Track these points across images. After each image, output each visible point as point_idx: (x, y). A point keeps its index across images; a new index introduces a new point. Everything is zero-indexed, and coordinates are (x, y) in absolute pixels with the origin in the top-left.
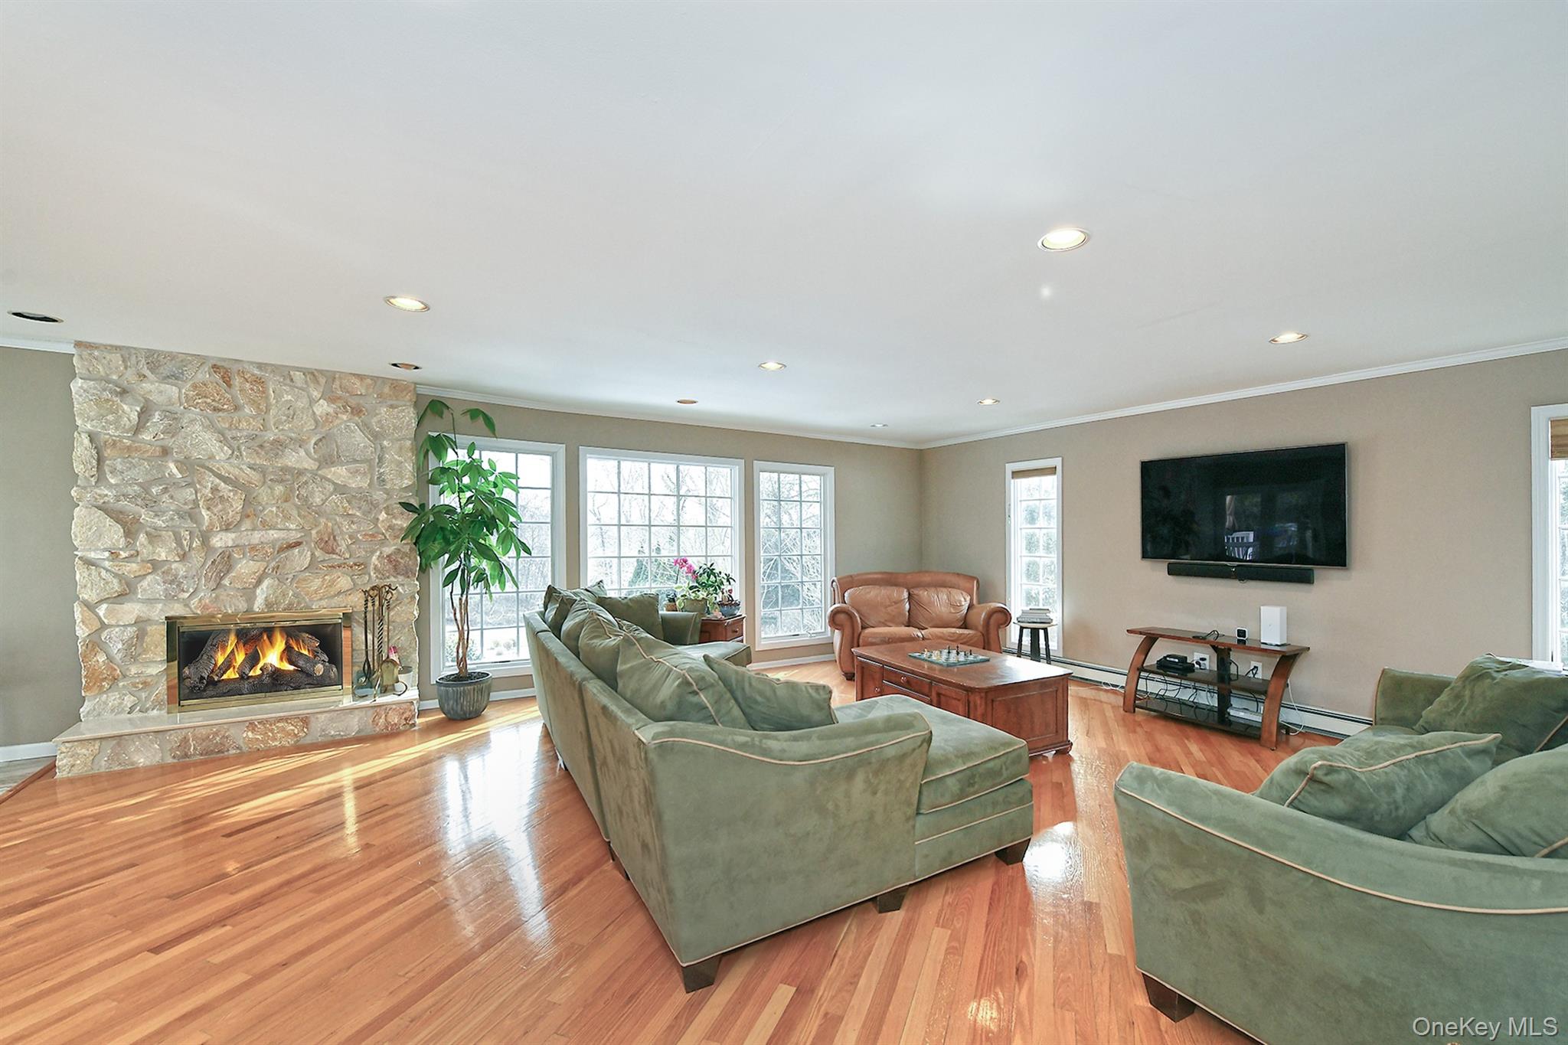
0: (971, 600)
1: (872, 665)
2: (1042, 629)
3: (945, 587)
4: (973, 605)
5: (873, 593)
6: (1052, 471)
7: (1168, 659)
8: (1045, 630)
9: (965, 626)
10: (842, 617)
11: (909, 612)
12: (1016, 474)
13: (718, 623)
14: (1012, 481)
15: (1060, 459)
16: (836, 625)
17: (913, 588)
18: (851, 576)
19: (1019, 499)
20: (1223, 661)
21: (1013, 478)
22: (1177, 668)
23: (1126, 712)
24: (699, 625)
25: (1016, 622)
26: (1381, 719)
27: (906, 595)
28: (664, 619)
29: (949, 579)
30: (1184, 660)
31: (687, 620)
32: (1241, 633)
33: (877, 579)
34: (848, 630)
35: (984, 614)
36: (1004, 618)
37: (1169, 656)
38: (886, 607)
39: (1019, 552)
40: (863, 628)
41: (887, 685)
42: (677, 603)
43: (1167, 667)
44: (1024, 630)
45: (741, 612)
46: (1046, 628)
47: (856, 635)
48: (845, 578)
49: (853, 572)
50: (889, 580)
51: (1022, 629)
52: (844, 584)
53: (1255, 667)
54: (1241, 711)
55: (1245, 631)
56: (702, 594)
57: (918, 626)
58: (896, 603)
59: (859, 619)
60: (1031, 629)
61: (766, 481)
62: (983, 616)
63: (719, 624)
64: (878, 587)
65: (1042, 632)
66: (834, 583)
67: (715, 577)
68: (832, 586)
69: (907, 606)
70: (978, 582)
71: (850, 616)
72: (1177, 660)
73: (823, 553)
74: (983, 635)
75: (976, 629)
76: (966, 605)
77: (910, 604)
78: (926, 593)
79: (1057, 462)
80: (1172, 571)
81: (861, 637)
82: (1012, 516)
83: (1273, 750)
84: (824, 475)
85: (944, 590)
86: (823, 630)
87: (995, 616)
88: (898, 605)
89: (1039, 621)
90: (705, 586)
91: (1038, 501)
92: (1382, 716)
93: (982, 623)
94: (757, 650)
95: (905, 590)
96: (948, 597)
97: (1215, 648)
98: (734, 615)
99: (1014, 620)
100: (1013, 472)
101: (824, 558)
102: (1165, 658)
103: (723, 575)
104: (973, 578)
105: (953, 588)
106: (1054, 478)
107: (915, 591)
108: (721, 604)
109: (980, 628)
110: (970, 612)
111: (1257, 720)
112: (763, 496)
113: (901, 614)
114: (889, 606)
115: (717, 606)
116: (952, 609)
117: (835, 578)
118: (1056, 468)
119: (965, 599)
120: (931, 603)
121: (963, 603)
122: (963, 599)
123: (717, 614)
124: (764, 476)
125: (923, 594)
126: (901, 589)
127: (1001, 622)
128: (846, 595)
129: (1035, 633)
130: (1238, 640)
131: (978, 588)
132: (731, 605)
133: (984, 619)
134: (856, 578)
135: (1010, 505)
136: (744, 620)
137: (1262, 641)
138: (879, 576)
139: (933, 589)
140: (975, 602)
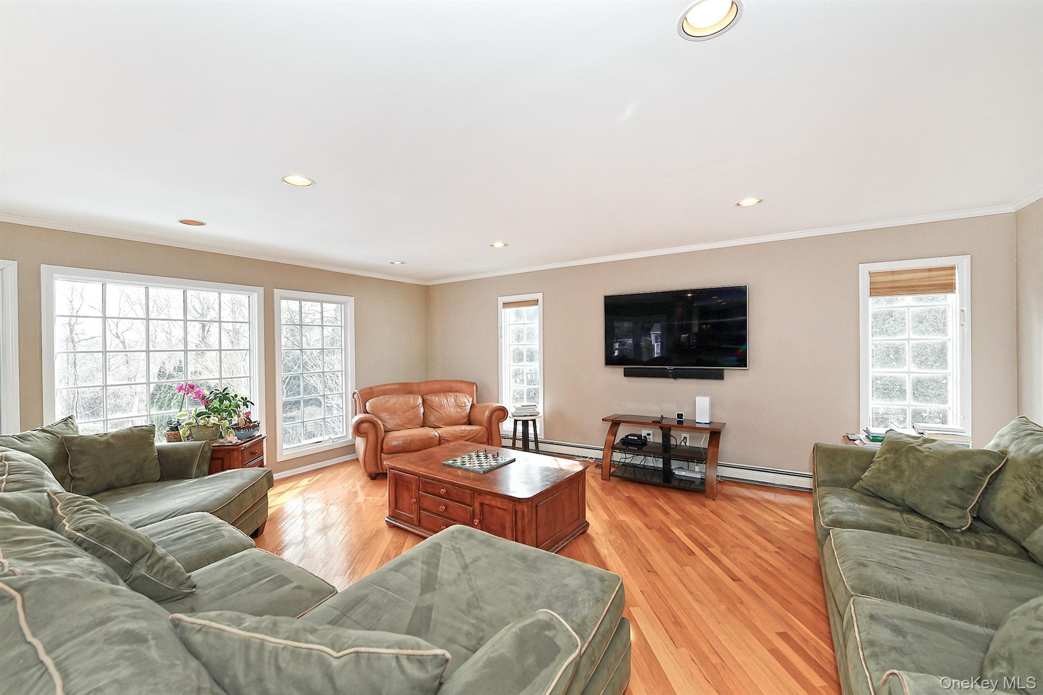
0: (473, 401)
1: (408, 477)
2: (531, 420)
3: (452, 392)
4: (474, 404)
5: (392, 401)
6: (536, 302)
7: (629, 437)
8: (534, 421)
9: (470, 423)
10: (365, 426)
11: (423, 414)
12: (506, 305)
13: (231, 450)
14: (503, 310)
15: (542, 294)
16: (361, 434)
17: (426, 394)
18: (371, 388)
19: (508, 323)
20: (666, 436)
21: (503, 307)
22: (635, 444)
23: (603, 480)
24: (209, 454)
25: (511, 416)
26: (822, 481)
27: (420, 401)
28: (161, 452)
29: (454, 385)
30: (639, 437)
31: (192, 451)
32: (680, 416)
33: (394, 389)
34: (371, 437)
35: (487, 412)
36: (503, 413)
37: (630, 435)
38: (405, 412)
39: (508, 363)
40: (386, 432)
41: (424, 496)
42: (181, 432)
43: (628, 444)
44: (518, 422)
45: (262, 431)
46: (535, 420)
47: (380, 441)
48: (365, 389)
49: (372, 384)
50: (406, 389)
51: (516, 421)
52: (365, 395)
53: (685, 438)
54: (681, 470)
55: (682, 414)
56: (214, 420)
57: (434, 426)
58: (413, 408)
59: (382, 425)
60: (523, 421)
61: (287, 307)
62: (486, 414)
63: (233, 450)
64: (395, 396)
65: (531, 423)
66: (355, 395)
67: (230, 401)
68: (353, 397)
69: (422, 410)
70: (476, 387)
71: (374, 424)
72: (636, 438)
73: (344, 369)
74: (487, 429)
75: (481, 425)
76: (469, 405)
77: (424, 408)
78: (437, 398)
79: (539, 296)
80: (627, 374)
81: (385, 442)
82: (503, 336)
83: (714, 500)
84: (344, 303)
85: (452, 394)
86: (345, 434)
87: (495, 413)
88: (414, 410)
89: (529, 414)
90: (217, 411)
91: (523, 325)
92: (822, 479)
93: (486, 419)
94: (278, 461)
95: (420, 397)
96: (455, 400)
97: (661, 428)
98: (252, 438)
99: (510, 415)
100: (504, 304)
101: (345, 373)
102: (627, 436)
103: (239, 398)
104: (473, 384)
105: (459, 392)
106: (536, 307)
107: (428, 397)
108: (237, 428)
109: (485, 424)
110: (473, 410)
111: (698, 477)
112: (283, 322)
113: (417, 416)
114: (407, 411)
115: (232, 430)
116: (458, 409)
117: (356, 391)
118: (538, 300)
119: (468, 400)
120: (441, 406)
121: (467, 404)
122: (467, 401)
123: (232, 438)
124: (284, 303)
125: (435, 399)
126: (416, 396)
127: (500, 418)
128: (367, 404)
129: (525, 423)
130: (678, 421)
131: (477, 391)
132: (249, 428)
133: (487, 416)
134: (375, 390)
135: (501, 328)
136: (264, 440)
137: (697, 421)
138: (396, 386)
139: (442, 394)
140: (475, 402)
